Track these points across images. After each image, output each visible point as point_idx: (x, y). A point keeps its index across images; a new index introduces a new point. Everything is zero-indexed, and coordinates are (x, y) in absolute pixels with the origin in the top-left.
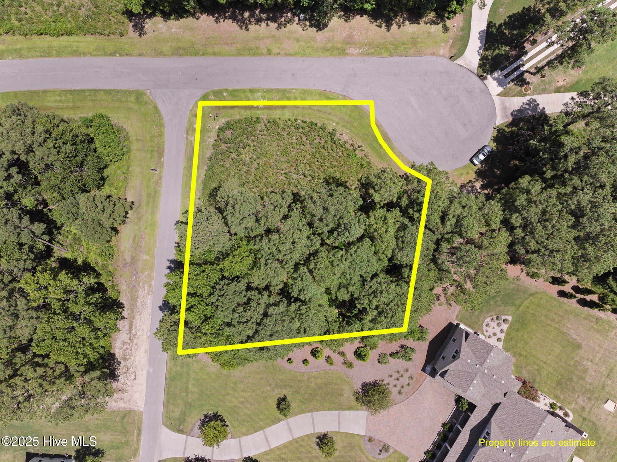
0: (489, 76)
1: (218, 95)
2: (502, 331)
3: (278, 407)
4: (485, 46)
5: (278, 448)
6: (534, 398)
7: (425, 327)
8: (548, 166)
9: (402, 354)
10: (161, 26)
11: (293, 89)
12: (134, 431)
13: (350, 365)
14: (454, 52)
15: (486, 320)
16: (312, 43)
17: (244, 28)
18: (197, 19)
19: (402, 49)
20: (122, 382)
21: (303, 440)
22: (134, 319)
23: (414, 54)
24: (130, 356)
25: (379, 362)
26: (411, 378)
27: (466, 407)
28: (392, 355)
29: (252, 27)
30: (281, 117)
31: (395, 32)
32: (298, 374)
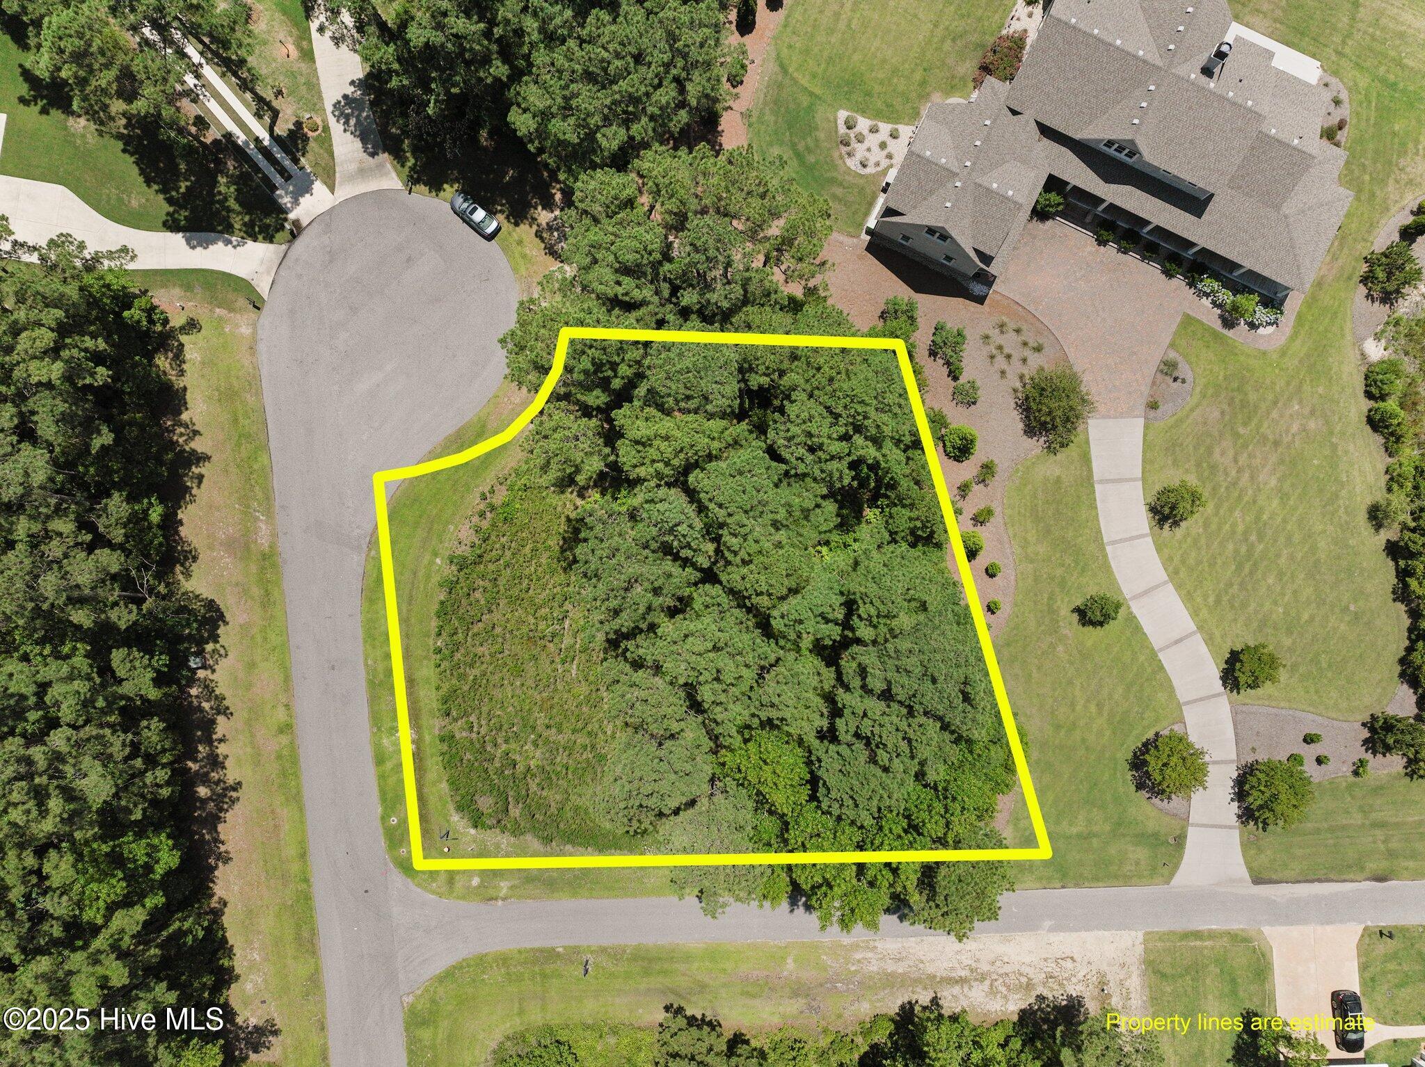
0: (292, 216)
1: (397, 837)
2: (874, 130)
3: (1101, 624)
4: (221, 232)
5: (1195, 613)
6: (1018, 42)
7: (882, 307)
8: (482, 74)
9: (949, 352)
10: (249, 986)
11: (366, 665)
12: (1192, 948)
13: (987, 470)
14: (242, 302)
15: (853, 168)
16: (255, 630)
17: (234, 794)
18: (225, 904)
19: (247, 422)
20: (1083, 988)
21: (1171, 559)
22: (935, 977)
23: (257, 394)
24: (1021, 974)
25: (974, 403)
26: (1002, 326)
27: (1054, 197)
28: (954, 375)
29: (231, 775)
30: (434, 684)
31: (210, 443)
32: (1020, 584)
